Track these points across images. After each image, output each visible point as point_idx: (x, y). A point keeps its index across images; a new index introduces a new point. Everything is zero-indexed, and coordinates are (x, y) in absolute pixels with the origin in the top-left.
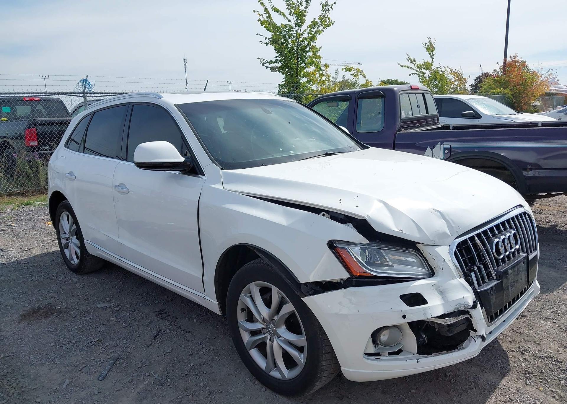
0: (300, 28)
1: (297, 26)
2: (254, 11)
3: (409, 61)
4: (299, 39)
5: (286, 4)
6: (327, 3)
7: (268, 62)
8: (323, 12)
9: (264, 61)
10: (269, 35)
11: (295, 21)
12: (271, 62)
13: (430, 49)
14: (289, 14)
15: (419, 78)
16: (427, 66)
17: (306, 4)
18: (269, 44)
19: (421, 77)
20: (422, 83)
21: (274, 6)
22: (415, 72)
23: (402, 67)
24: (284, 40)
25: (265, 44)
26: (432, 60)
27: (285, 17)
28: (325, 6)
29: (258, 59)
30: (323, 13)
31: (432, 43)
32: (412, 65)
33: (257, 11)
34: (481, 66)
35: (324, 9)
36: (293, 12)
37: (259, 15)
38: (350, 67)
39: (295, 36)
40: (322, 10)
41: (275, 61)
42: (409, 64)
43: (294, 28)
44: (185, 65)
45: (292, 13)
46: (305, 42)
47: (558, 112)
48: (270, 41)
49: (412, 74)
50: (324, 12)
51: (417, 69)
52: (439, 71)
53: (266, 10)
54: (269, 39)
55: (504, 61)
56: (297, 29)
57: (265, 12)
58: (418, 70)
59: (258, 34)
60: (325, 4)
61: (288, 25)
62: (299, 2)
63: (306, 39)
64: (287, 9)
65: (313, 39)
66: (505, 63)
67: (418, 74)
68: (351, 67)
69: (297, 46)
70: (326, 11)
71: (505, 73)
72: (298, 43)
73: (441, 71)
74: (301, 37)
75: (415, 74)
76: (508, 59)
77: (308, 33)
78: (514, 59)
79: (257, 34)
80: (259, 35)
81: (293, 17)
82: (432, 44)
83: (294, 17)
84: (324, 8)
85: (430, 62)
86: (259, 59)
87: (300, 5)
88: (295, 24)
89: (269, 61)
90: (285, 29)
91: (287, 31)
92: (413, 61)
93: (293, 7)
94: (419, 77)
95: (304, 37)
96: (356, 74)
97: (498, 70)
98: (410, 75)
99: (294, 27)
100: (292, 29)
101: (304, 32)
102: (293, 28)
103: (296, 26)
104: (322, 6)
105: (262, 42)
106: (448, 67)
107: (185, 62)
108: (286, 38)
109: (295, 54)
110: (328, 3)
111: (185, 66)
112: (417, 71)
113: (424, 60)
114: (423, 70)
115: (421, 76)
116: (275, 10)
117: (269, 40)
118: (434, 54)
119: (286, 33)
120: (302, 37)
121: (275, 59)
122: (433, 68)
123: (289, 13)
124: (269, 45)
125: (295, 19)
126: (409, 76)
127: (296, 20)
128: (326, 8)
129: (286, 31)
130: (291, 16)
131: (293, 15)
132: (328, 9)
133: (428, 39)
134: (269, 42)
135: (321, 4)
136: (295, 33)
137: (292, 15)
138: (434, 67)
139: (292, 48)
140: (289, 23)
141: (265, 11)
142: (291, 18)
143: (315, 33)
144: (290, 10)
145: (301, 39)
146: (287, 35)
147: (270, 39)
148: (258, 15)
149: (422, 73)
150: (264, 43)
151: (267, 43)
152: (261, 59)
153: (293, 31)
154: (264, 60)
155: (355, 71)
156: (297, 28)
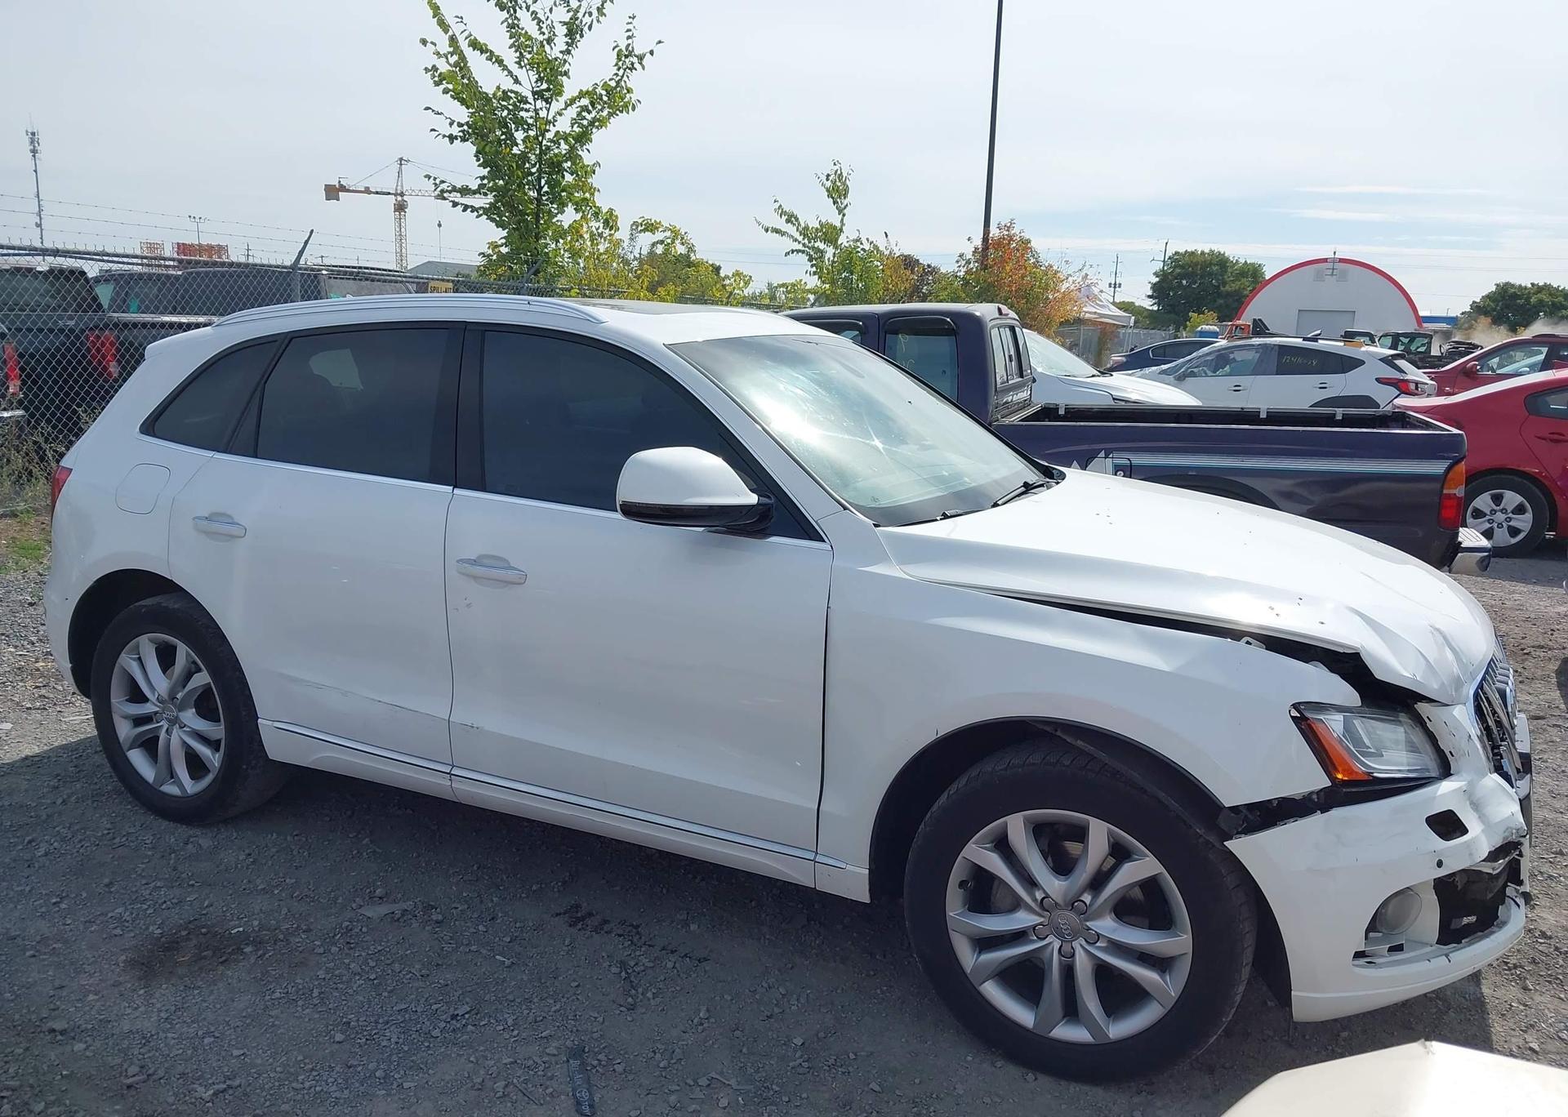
0: (548, 106)
1: (538, 99)
2: (424, 42)
3: (781, 217)
4: (543, 136)
5: (509, 34)
6: (630, 48)
7: (454, 189)
8: (619, 69)
9: (444, 186)
10: (462, 114)
11: (534, 85)
12: (465, 191)
13: (838, 191)
14: (516, 62)
15: (810, 264)
16: (830, 234)
17: (567, 43)
18: (457, 139)
19: (814, 262)
20: (820, 277)
21: (471, 35)
22: (800, 247)
23: (767, 230)
24: (503, 133)
25: (448, 139)
26: (842, 220)
27: (505, 68)
28: (627, 58)
29: (425, 177)
30: (617, 75)
31: (845, 175)
32: (791, 229)
33: (432, 43)
34: (887, 236)
35: (620, 63)
36: (527, 59)
37: (438, 54)
38: (653, 221)
39: (532, 125)
40: (616, 65)
41: (477, 187)
42: (781, 223)
43: (531, 104)
44: (34, 152)
45: (526, 61)
46: (559, 144)
47: (1160, 373)
48: (463, 131)
49: (793, 251)
50: (621, 72)
51: (804, 239)
52: (859, 250)
53: (453, 40)
54: (460, 125)
55: (984, 235)
56: (537, 107)
57: (451, 49)
58: (806, 241)
59: (430, 109)
60: (624, 49)
61: (512, 91)
62: (544, 34)
63: (565, 137)
64: (510, 48)
65: (583, 138)
66: (985, 239)
67: (808, 254)
68: (655, 221)
69: (538, 152)
70: (625, 70)
71: (986, 265)
72: (541, 146)
73: (863, 249)
74: (548, 131)
75: (798, 251)
76: (994, 232)
77: (574, 122)
78: (1007, 233)
79: (427, 108)
80: (433, 111)
81: (527, 71)
82: (844, 179)
83: (530, 72)
84: (620, 60)
85: (838, 225)
86: (429, 177)
87: (545, 42)
88: (534, 93)
89: (459, 186)
90: (504, 103)
91: (511, 107)
92: (791, 218)
93: (527, 46)
94: (810, 260)
95: (558, 132)
96: (669, 241)
97: (969, 256)
98: (787, 254)
99: (531, 100)
100: (525, 106)
101: (558, 116)
102: (527, 102)
103: (534, 99)
104: (618, 56)
105: (437, 133)
106: (868, 240)
107: (32, 142)
108: (507, 127)
109: (532, 174)
110: (633, 50)
111: (34, 156)
112: (804, 245)
113: (819, 219)
114: (821, 245)
115: (816, 257)
116: (475, 44)
117: (462, 129)
118: (847, 205)
119: (508, 114)
120: (553, 130)
121: (479, 181)
122: (842, 240)
123: (518, 60)
124: (457, 142)
125: (534, 78)
126: (786, 256)
127: (536, 82)
128: (627, 60)
129: (508, 109)
130: (522, 67)
131: (528, 67)
132: (633, 64)
133: (835, 164)
134: (461, 134)
135: (613, 49)
136: (531, 117)
137: (525, 66)
138: (847, 237)
139: (524, 157)
140: (516, 88)
141: (450, 47)
142: (521, 74)
143: (592, 123)
144: (521, 53)
145: (550, 135)
146: (510, 119)
147: (465, 127)
148: (434, 54)
149: (818, 250)
150: (444, 136)
151: (452, 135)
152: (435, 179)
153: (527, 111)
154: (443, 182)
155: (668, 234)
156: (540, 104)
